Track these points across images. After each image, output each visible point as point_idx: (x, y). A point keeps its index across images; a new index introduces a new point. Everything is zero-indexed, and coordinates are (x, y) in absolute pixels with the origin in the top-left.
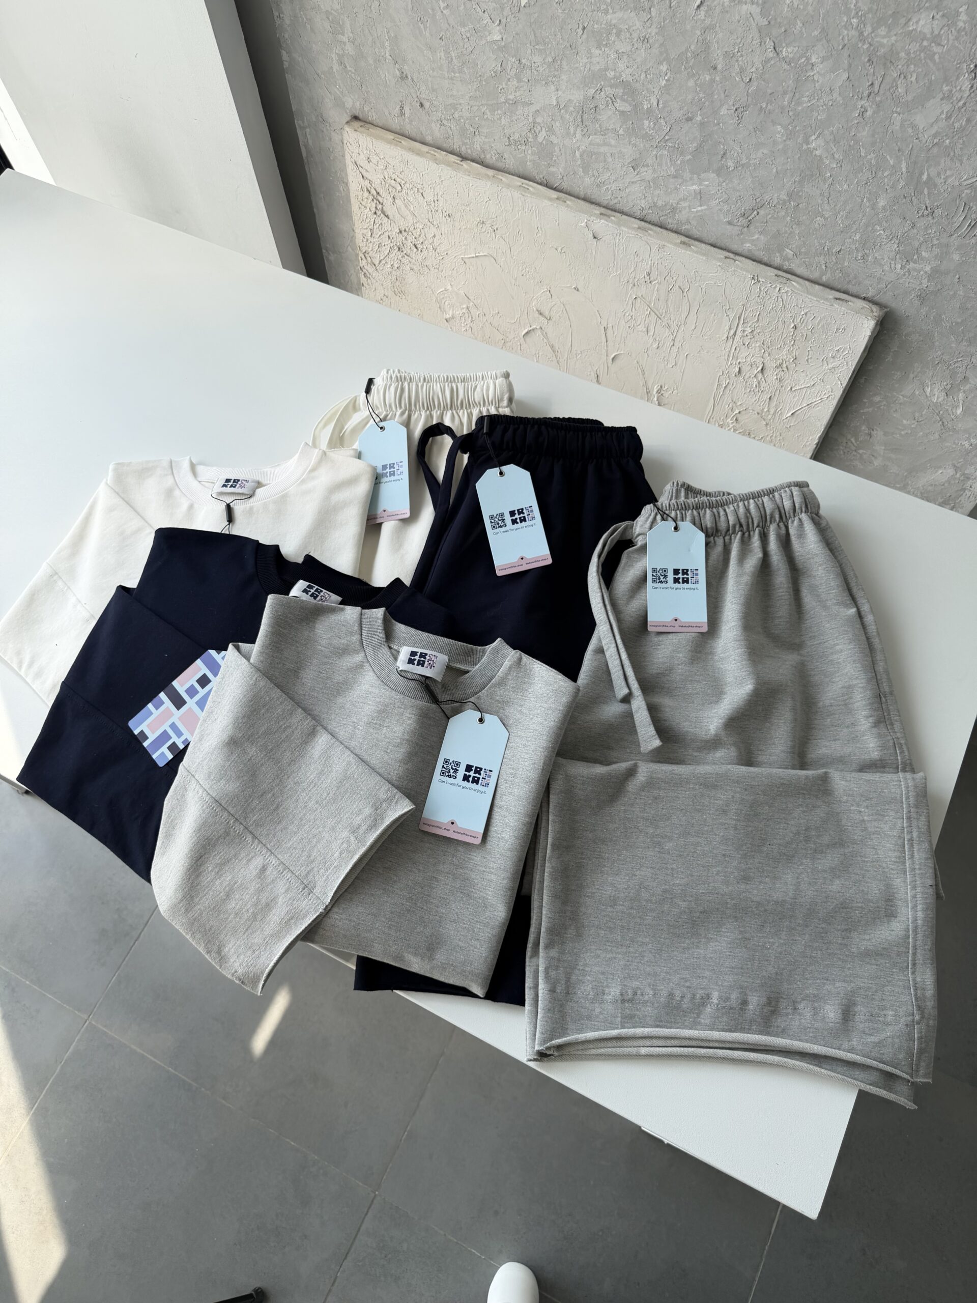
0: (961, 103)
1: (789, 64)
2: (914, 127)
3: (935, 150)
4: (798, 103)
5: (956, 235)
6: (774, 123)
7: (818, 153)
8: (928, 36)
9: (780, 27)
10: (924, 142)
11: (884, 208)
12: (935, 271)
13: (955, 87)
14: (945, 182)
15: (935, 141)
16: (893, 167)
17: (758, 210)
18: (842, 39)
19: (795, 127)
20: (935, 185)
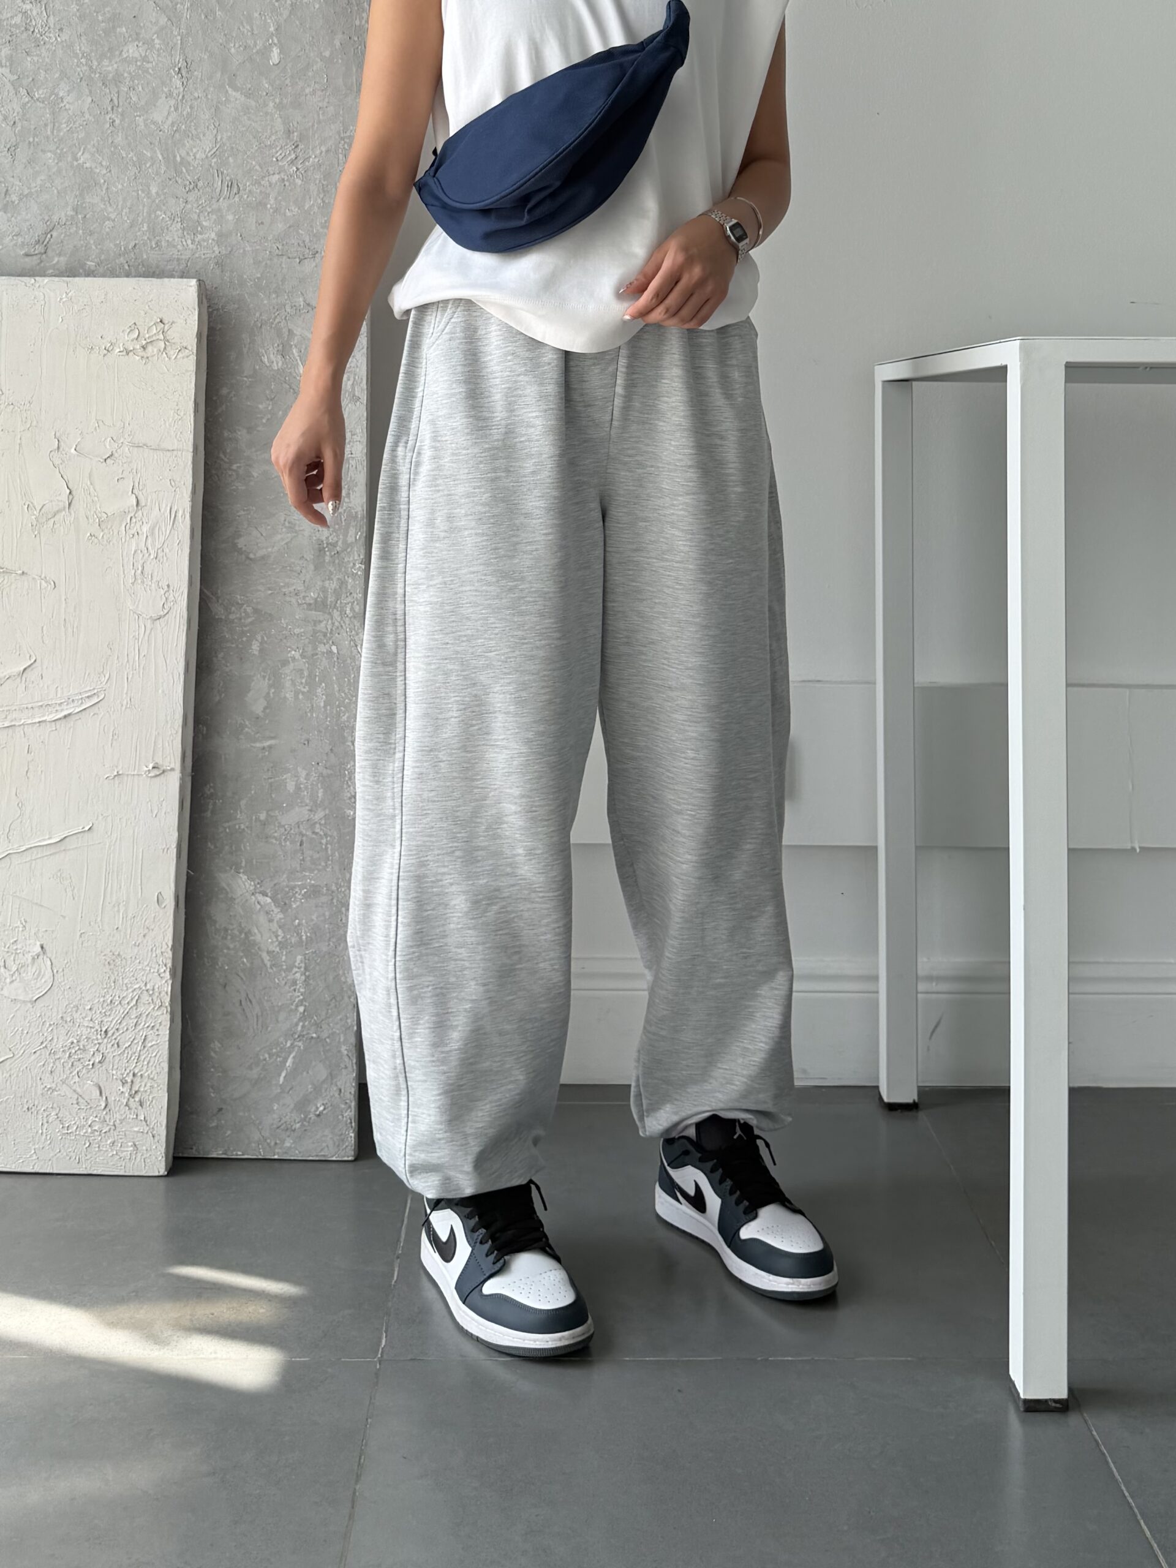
0: (180, 97)
1: (43, 102)
2: (154, 123)
3: (177, 135)
4: (59, 130)
5: (222, 199)
6: (43, 151)
7: (88, 165)
8: (139, 58)
9: (28, 77)
10: (166, 131)
11: (157, 193)
12: (220, 235)
13: (172, 87)
14: (195, 158)
15: (175, 129)
16: (152, 158)
17: (52, 233)
18: (79, 74)
19: (62, 149)
20: (189, 163)
